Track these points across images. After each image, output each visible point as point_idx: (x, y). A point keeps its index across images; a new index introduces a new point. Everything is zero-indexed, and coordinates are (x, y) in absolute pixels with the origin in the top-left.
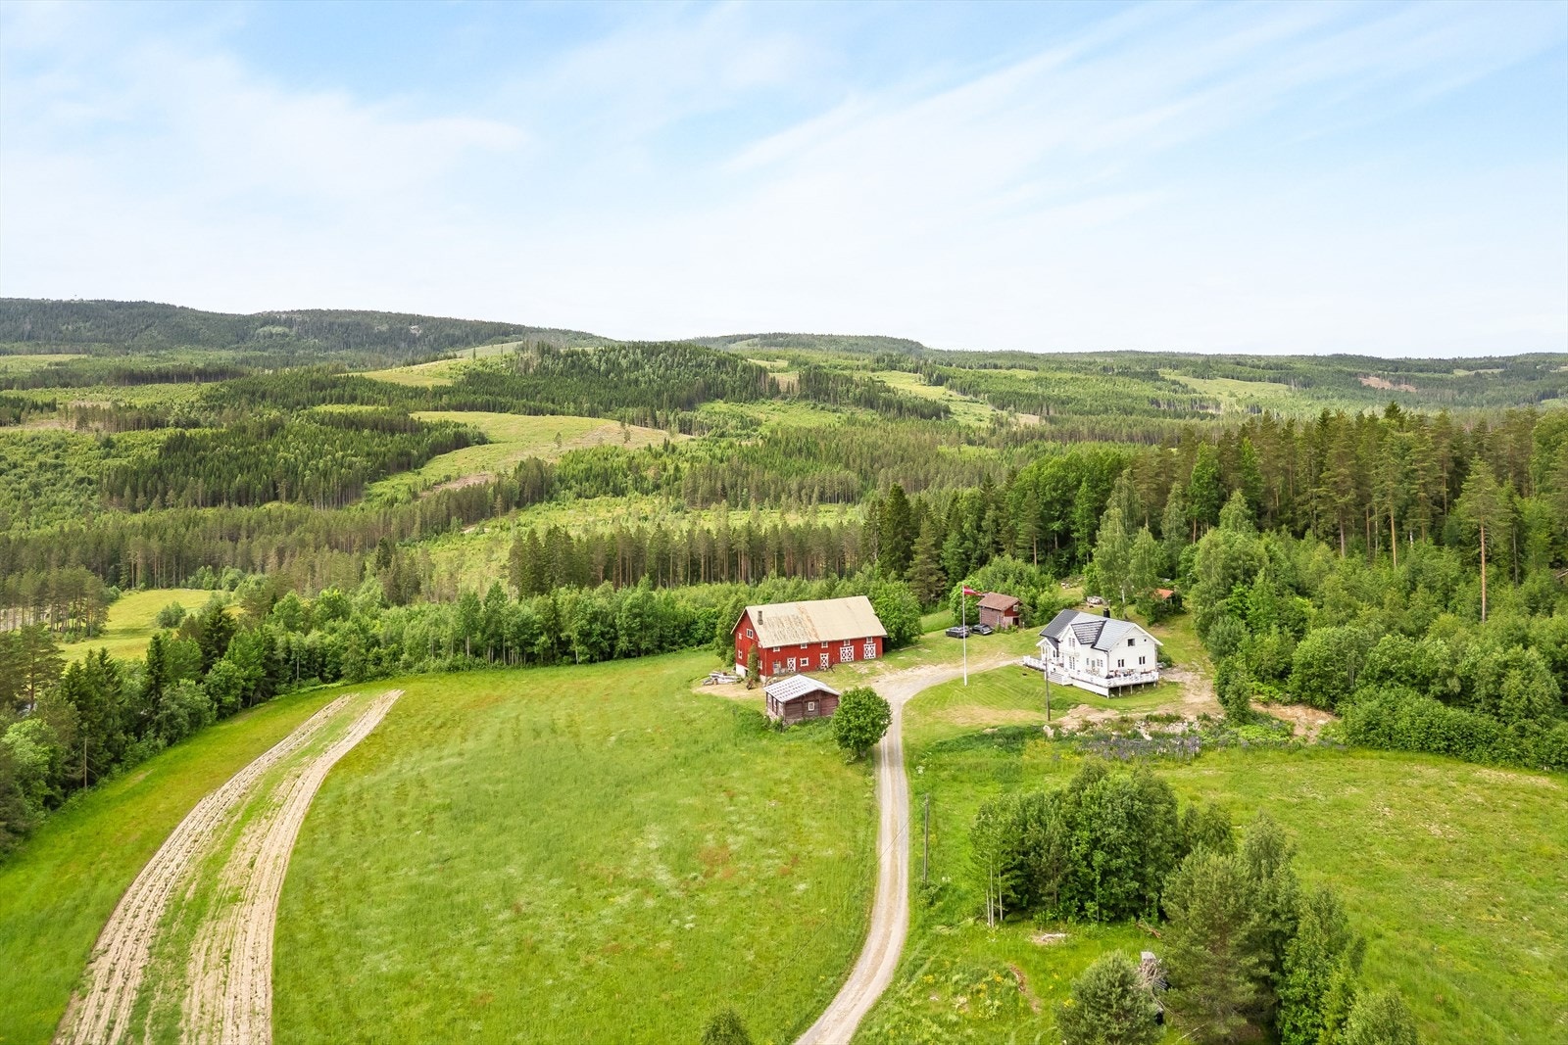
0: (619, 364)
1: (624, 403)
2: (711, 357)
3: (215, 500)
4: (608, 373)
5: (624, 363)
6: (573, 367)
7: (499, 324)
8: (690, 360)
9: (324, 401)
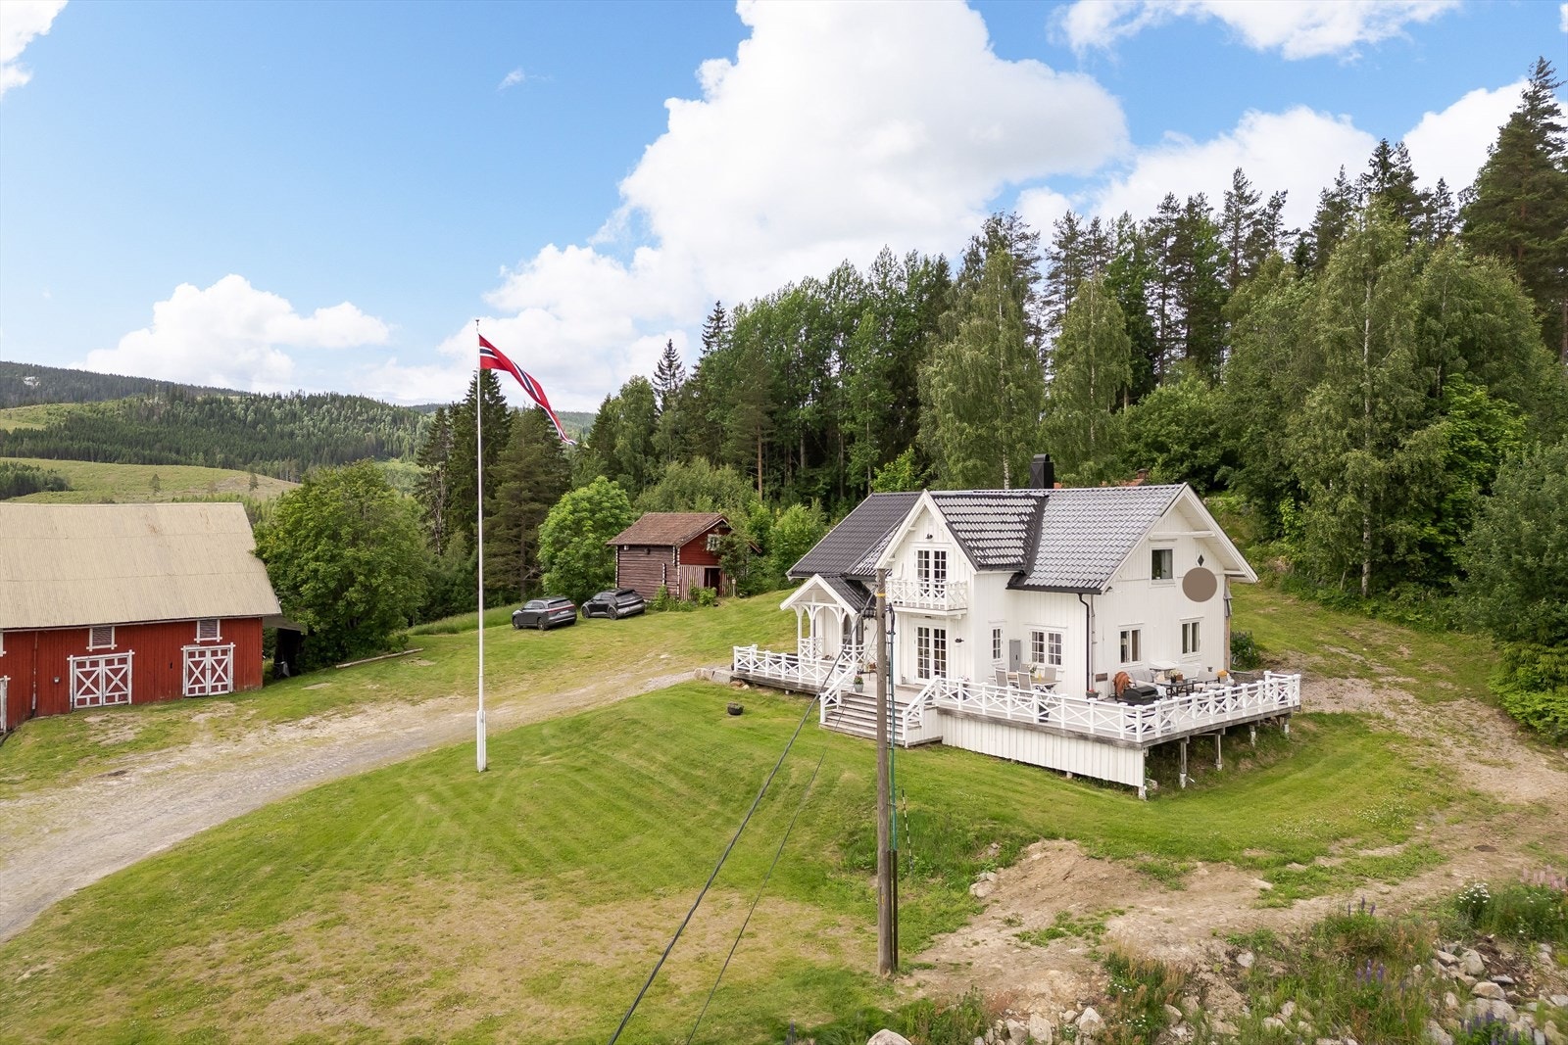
0: (271, 415)
1: (271, 456)
2: (386, 411)
4: (255, 423)
5: (277, 413)
6: (212, 416)
7: (141, 379)
8: (360, 414)
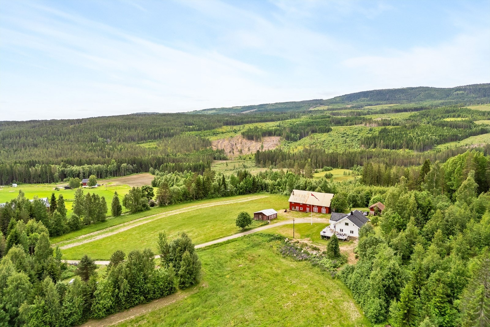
3: (387, 147)
9: (448, 117)
